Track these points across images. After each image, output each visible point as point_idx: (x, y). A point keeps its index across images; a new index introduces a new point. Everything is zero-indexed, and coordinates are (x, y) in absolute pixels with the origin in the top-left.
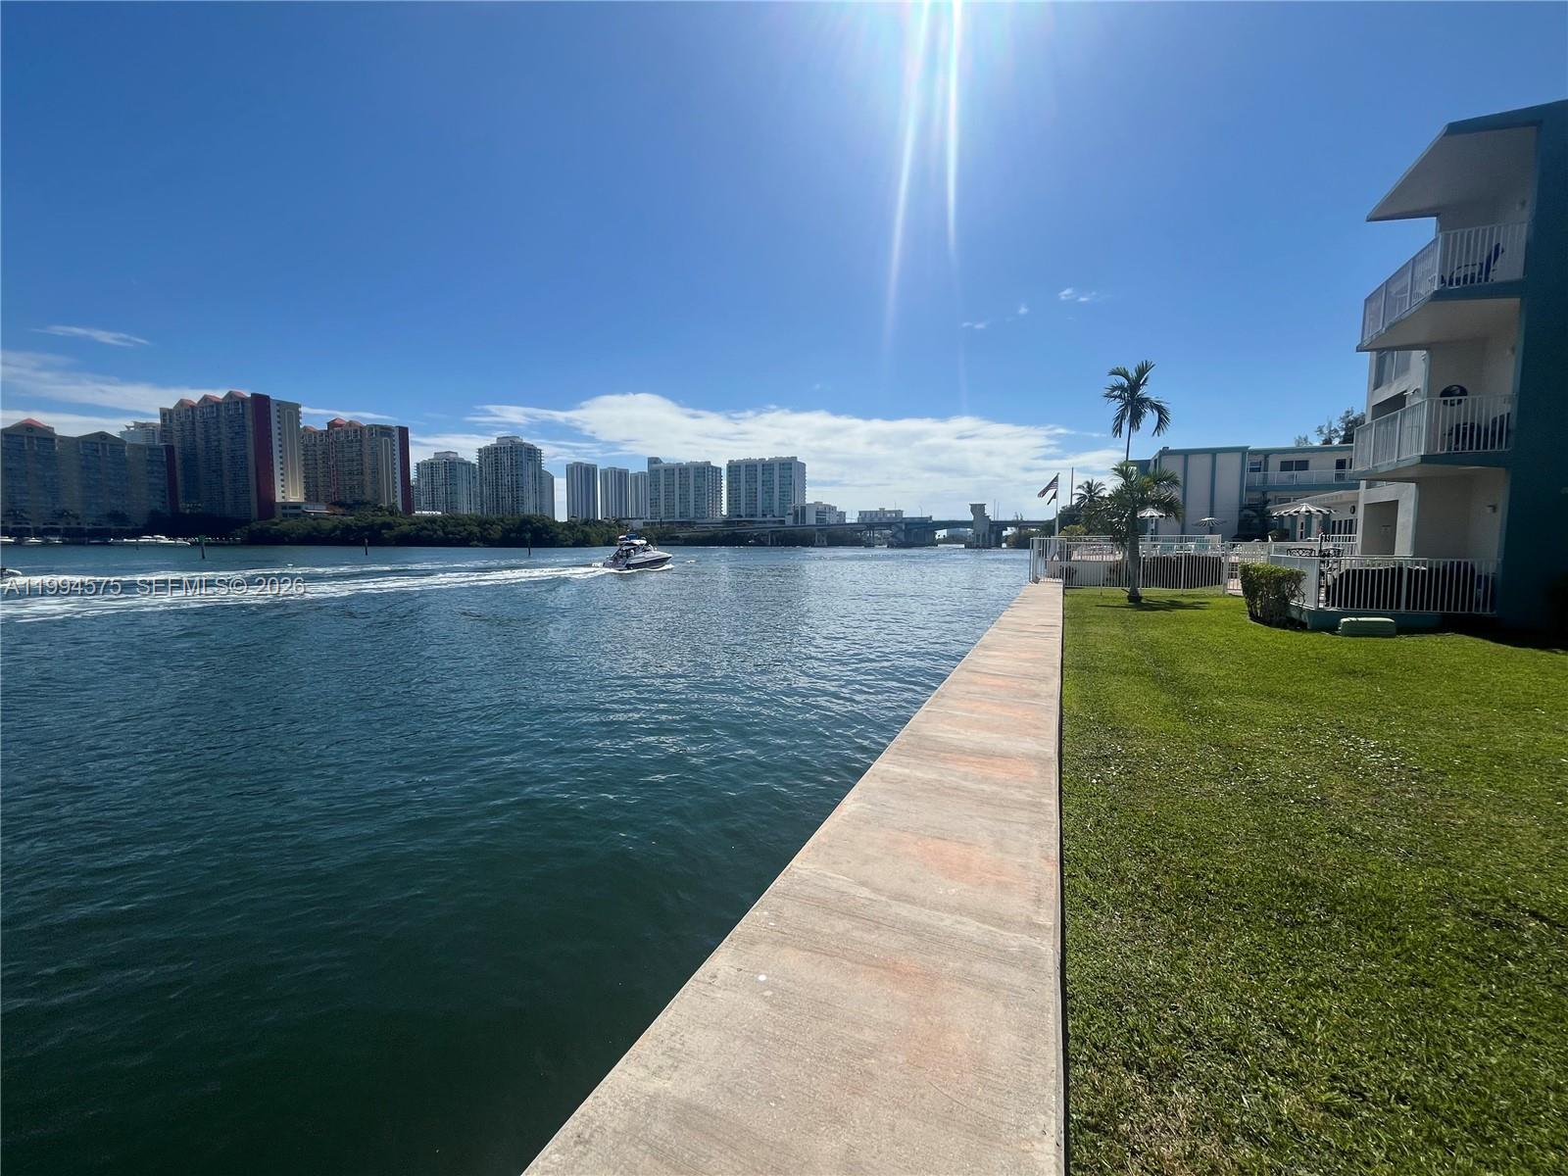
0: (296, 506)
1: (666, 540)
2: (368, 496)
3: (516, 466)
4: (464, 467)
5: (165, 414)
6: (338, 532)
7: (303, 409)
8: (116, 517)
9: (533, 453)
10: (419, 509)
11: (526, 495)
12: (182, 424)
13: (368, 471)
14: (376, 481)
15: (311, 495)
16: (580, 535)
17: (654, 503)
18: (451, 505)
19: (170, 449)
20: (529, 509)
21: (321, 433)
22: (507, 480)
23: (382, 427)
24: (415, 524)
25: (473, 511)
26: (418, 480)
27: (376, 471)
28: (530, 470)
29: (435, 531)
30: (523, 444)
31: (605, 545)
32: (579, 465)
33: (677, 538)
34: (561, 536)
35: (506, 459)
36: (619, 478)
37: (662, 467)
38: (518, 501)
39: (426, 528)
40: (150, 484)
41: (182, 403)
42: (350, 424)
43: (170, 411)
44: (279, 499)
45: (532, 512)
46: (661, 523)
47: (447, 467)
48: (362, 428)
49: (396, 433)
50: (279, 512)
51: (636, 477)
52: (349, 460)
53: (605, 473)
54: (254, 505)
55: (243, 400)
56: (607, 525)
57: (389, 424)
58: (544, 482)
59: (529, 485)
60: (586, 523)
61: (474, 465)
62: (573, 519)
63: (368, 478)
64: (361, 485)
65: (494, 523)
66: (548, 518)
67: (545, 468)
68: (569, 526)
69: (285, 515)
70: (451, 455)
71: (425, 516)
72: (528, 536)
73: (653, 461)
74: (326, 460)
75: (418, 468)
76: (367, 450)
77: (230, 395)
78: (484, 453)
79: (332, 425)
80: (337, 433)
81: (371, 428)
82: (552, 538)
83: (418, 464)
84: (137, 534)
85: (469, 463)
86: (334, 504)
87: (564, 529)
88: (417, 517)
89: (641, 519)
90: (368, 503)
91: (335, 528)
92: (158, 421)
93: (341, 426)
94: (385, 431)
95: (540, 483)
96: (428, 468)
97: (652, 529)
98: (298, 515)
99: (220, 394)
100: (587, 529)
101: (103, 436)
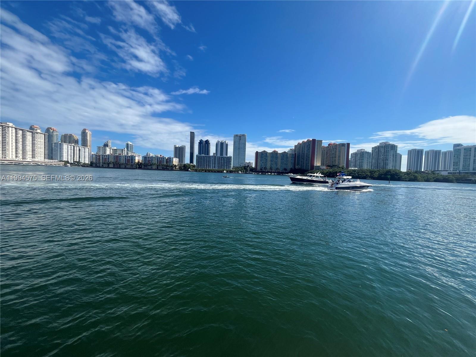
0: (319, 167)
1: (463, 180)
2: (337, 163)
3: (386, 152)
4: (367, 154)
5: (295, 146)
6: (328, 174)
7: (323, 142)
8: (285, 169)
9: (394, 147)
10: (351, 167)
11: (389, 162)
12: (298, 148)
13: (337, 157)
14: (339, 160)
15: (322, 164)
16: (413, 177)
17: (456, 164)
18: (361, 166)
19: (295, 154)
20: (390, 167)
21: (326, 147)
22: (382, 157)
23: (342, 144)
24: (349, 172)
25: (368, 168)
26: (351, 158)
27: (339, 157)
28: (392, 153)
29: (355, 174)
30: (390, 144)
31: (425, 182)
32: (415, 150)
33: (470, 180)
34: (403, 177)
35: (382, 150)
36: (436, 154)
37: (463, 148)
38: (386, 164)
39: (352, 173)
40: (291, 162)
41: (299, 143)
42: (334, 144)
43: (296, 146)
44: (315, 165)
45: (391, 168)
46: (460, 173)
47: (362, 154)
48: (337, 145)
49: (346, 145)
50: (315, 168)
51: (445, 153)
52: (333, 154)
53: (427, 153)
54: (310, 167)
55: (310, 141)
56: (427, 173)
57: (344, 143)
58: (398, 158)
59: (391, 158)
60: (416, 172)
61: (370, 153)
62: (410, 171)
63: (337, 159)
64: (335, 160)
65: (376, 172)
66: (398, 170)
67: (398, 152)
68: (407, 173)
69: (316, 169)
70: (363, 150)
71: (352, 170)
72: (389, 177)
73: (456, 146)
74: (327, 154)
75: (352, 155)
76: (337, 151)
77: (308, 140)
78: (374, 149)
79: (329, 145)
80: (331, 147)
81: (339, 144)
82: (399, 178)
83: (352, 154)
84: (288, 173)
85: (368, 153)
86: (327, 166)
87: (405, 175)
88: (350, 170)
89: (446, 171)
90: (336, 165)
91: (327, 172)
92: (294, 148)
93: (331, 145)
94: (343, 145)
95: (396, 158)
96: (355, 154)
97: (453, 176)
98: (319, 169)
99: (306, 140)
100: (416, 175)
101: (285, 152)
